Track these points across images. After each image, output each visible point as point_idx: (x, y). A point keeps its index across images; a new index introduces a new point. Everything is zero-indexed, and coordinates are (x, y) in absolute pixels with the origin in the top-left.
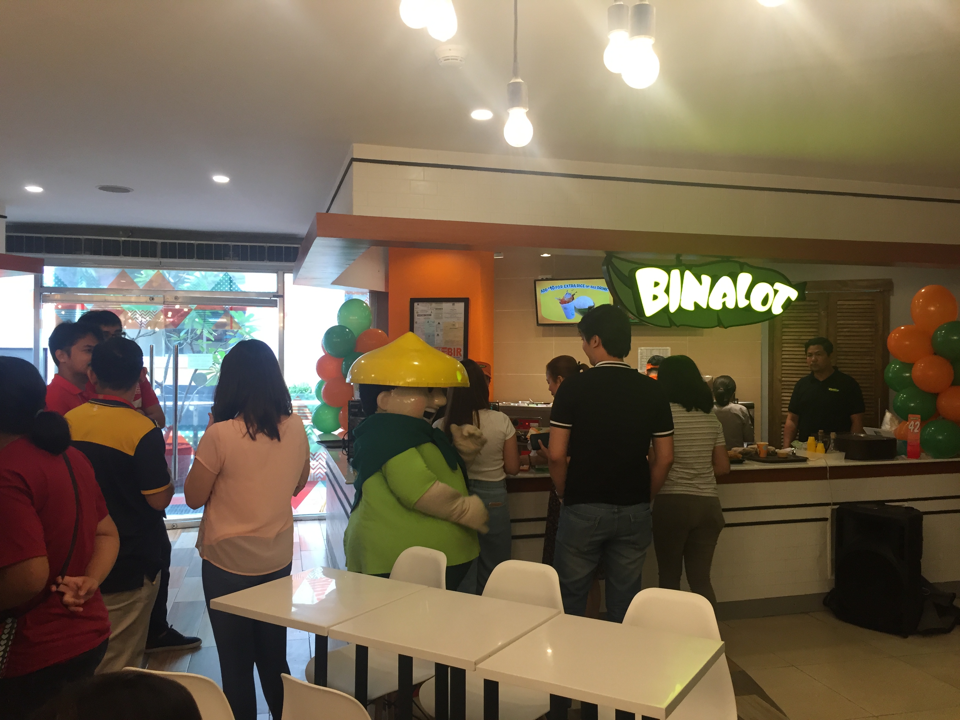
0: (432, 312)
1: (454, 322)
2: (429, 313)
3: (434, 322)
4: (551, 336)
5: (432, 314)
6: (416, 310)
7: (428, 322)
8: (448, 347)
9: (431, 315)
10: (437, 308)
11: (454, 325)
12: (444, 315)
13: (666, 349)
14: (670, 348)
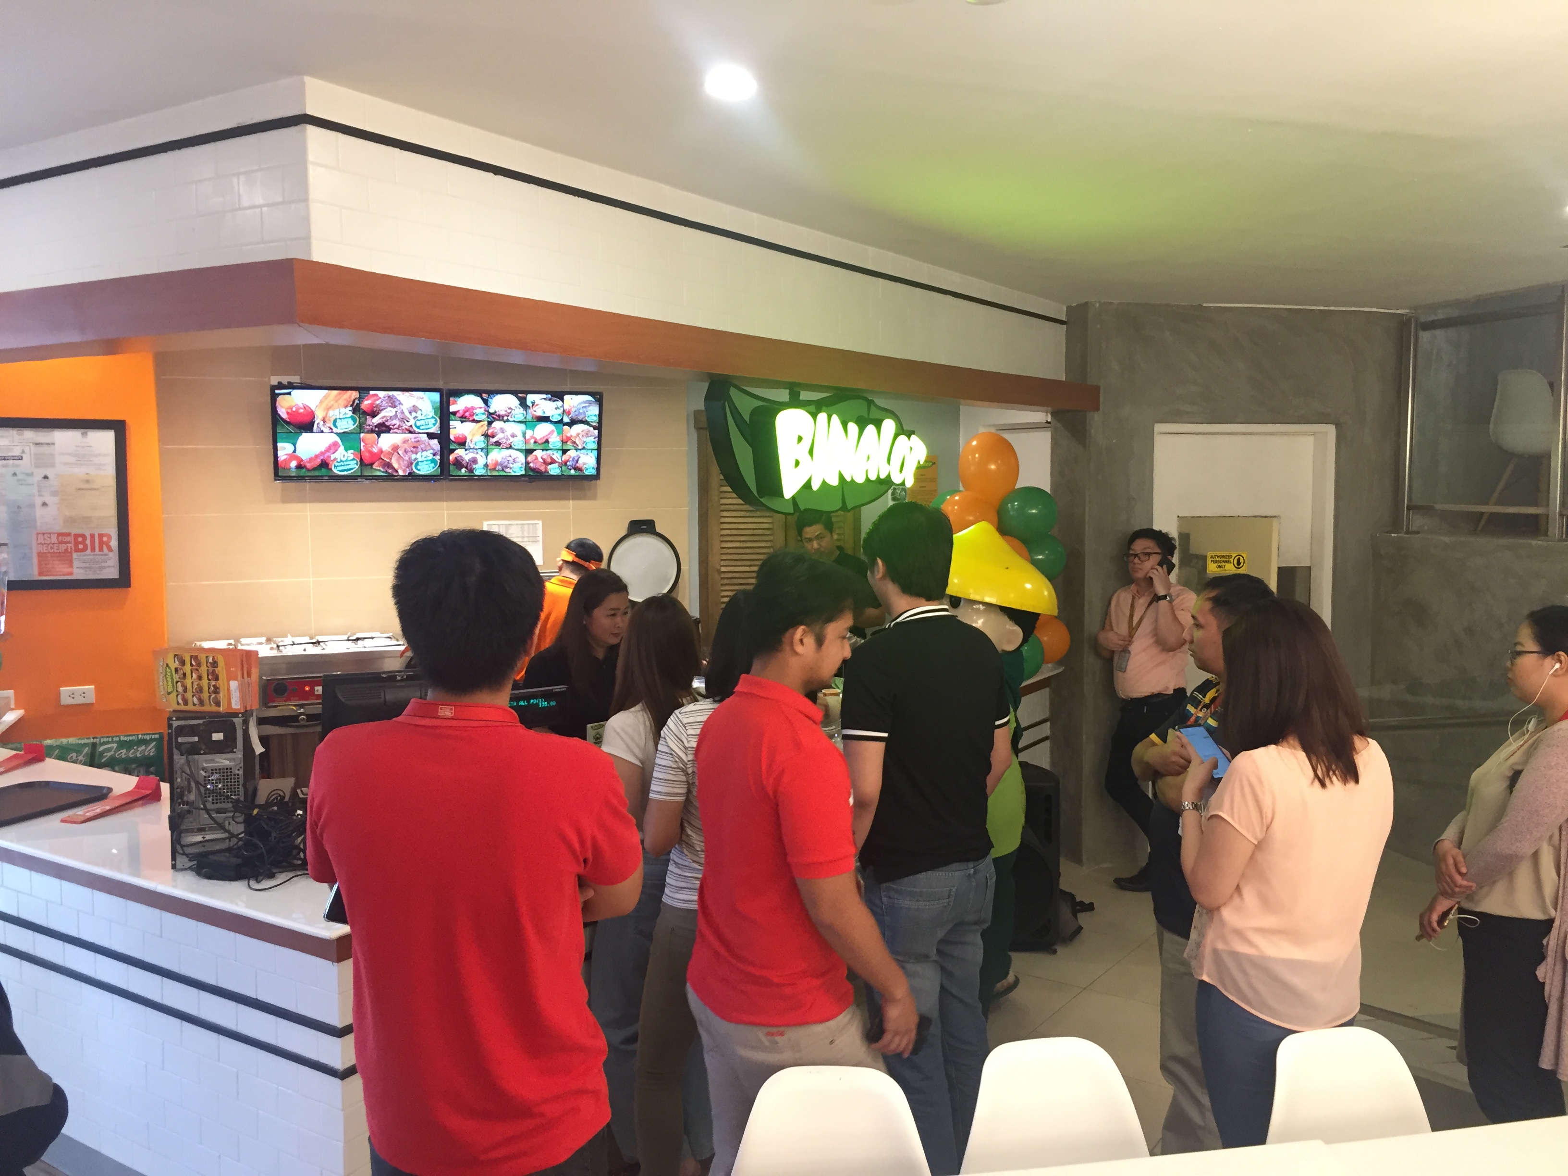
0: (23, 452)
1: (87, 474)
2: (17, 452)
4: (302, 500)
5: (24, 456)
7: (15, 474)
8: (74, 531)
9: (22, 459)
10: (37, 442)
11: (87, 481)
12: (58, 459)
13: (533, 524)
14: (540, 522)
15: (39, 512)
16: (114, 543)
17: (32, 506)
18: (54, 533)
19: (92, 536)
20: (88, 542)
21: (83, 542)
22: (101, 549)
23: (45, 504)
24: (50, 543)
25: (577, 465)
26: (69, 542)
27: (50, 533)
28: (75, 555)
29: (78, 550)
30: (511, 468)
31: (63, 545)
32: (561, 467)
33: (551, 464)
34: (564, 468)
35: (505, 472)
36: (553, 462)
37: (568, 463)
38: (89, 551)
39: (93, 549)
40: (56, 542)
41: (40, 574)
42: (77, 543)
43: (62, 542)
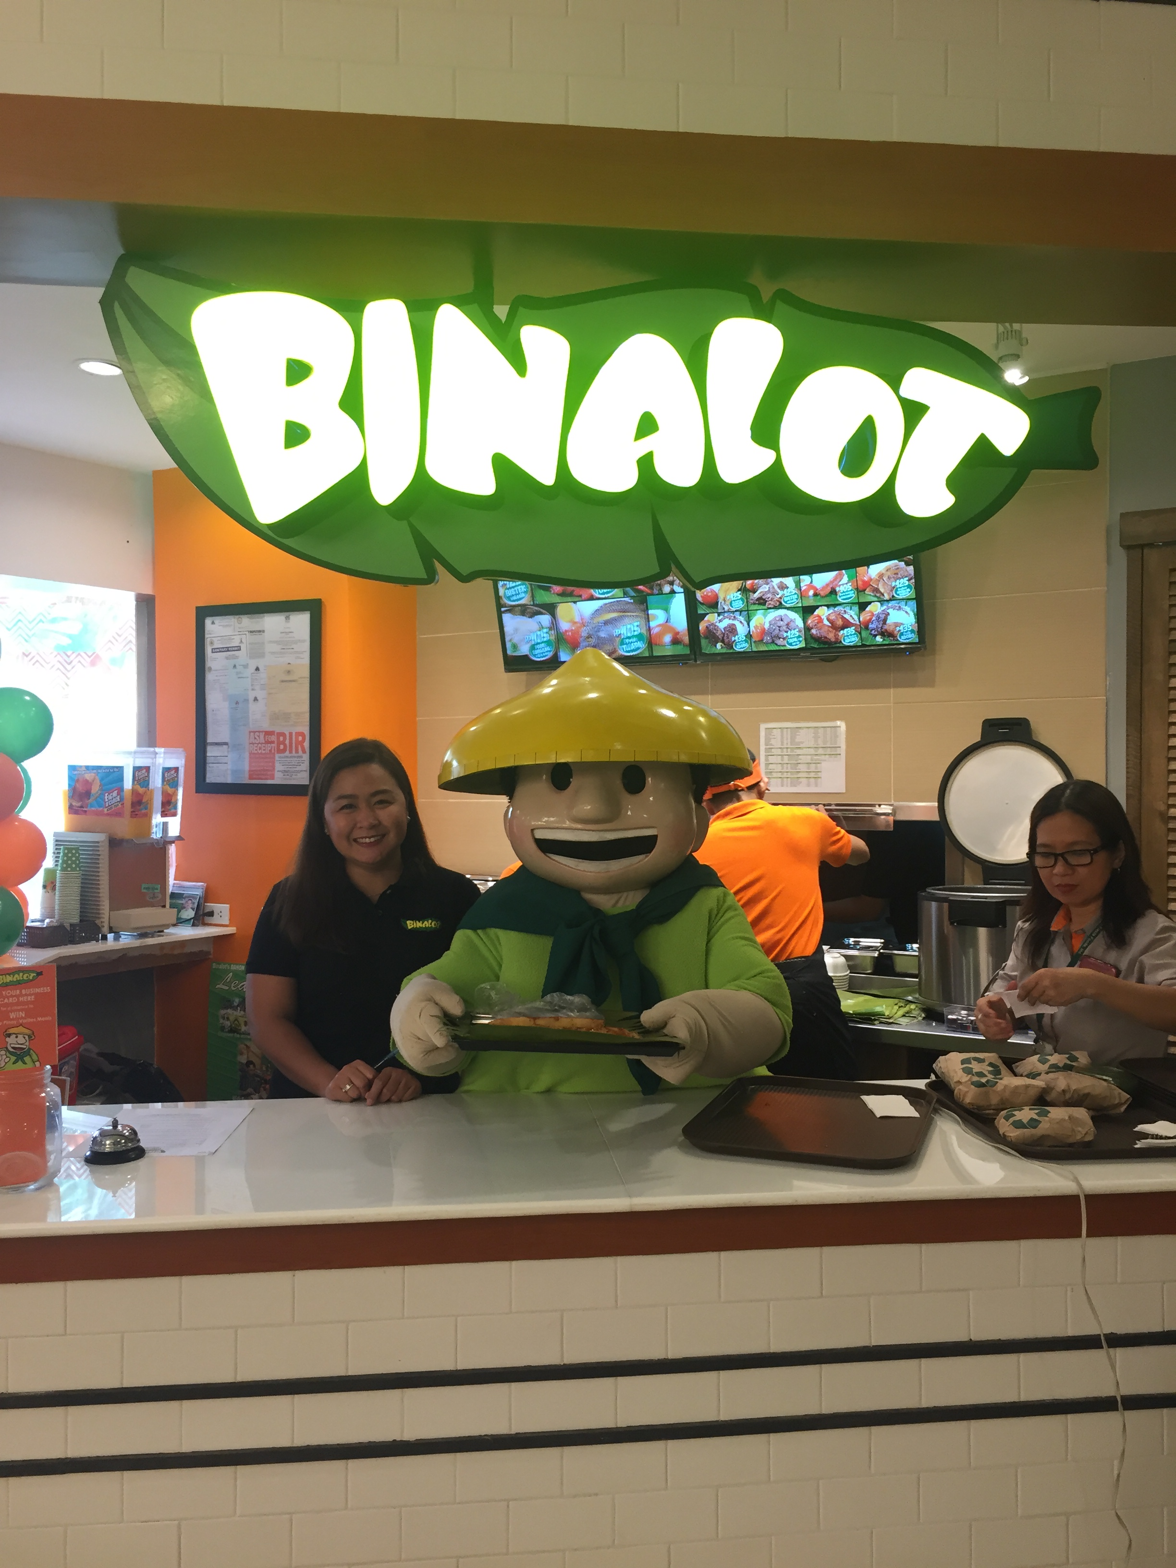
0: (241, 642)
1: (289, 664)
2: (236, 643)
3: (246, 666)
5: (243, 647)
6: (210, 636)
7: (235, 666)
8: (277, 729)
9: (240, 650)
10: (252, 630)
11: (289, 672)
12: (269, 648)
13: (831, 727)
15: (253, 706)
16: (307, 744)
17: (246, 701)
18: (262, 732)
19: (291, 734)
20: (287, 742)
21: (284, 743)
22: (297, 752)
23: (256, 699)
24: (259, 743)
25: (886, 627)
26: (273, 742)
27: (259, 732)
28: (277, 756)
29: (280, 751)
30: (784, 639)
31: (269, 745)
32: (860, 633)
33: (843, 628)
34: (864, 634)
35: (776, 644)
36: (846, 624)
37: (870, 626)
38: (287, 753)
39: (291, 752)
40: (264, 742)
41: (251, 777)
42: (279, 743)
43: (268, 742)
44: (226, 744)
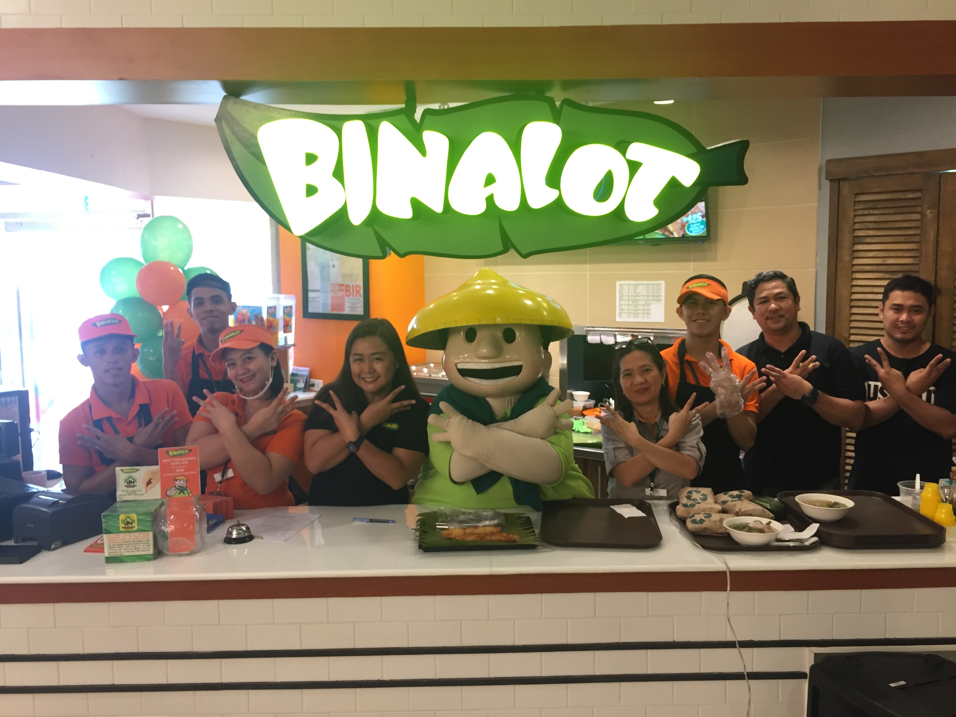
8: (346, 284)
13: (656, 284)
14: (663, 282)
15: (332, 270)
16: (362, 292)
17: (329, 267)
18: (336, 284)
19: (353, 286)
20: (351, 290)
21: (349, 291)
22: (356, 296)
23: (334, 266)
24: (336, 291)
26: (343, 290)
28: (346, 298)
29: (347, 296)
31: (341, 292)
38: (351, 297)
39: (353, 296)
40: (339, 290)
41: (332, 310)
42: (347, 291)
43: (341, 290)
44: (318, 291)
